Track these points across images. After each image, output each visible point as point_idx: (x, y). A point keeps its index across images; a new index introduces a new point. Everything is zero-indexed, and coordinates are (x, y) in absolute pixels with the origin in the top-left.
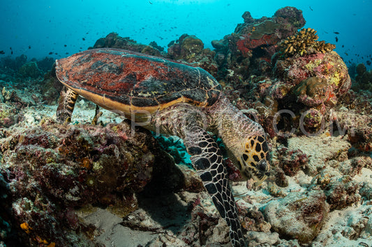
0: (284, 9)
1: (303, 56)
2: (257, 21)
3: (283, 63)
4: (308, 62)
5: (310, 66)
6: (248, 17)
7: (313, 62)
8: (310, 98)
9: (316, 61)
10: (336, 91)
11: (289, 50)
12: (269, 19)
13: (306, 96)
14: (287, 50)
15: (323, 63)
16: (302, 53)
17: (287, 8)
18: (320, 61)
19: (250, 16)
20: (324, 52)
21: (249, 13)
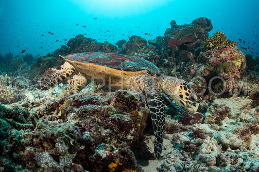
0: (199, 19)
1: (218, 49)
2: (181, 26)
3: (205, 54)
4: (221, 53)
5: (223, 55)
6: (174, 24)
7: (225, 53)
8: (226, 74)
9: (226, 52)
10: (239, 70)
11: (209, 46)
12: (189, 25)
13: (224, 73)
14: (208, 46)
15: (231, 53)
16: (217, 48)
17: (201, 18)
18: (229, 52)
19: (175, 23)
20: (231, 47)
21: (174, 21)
